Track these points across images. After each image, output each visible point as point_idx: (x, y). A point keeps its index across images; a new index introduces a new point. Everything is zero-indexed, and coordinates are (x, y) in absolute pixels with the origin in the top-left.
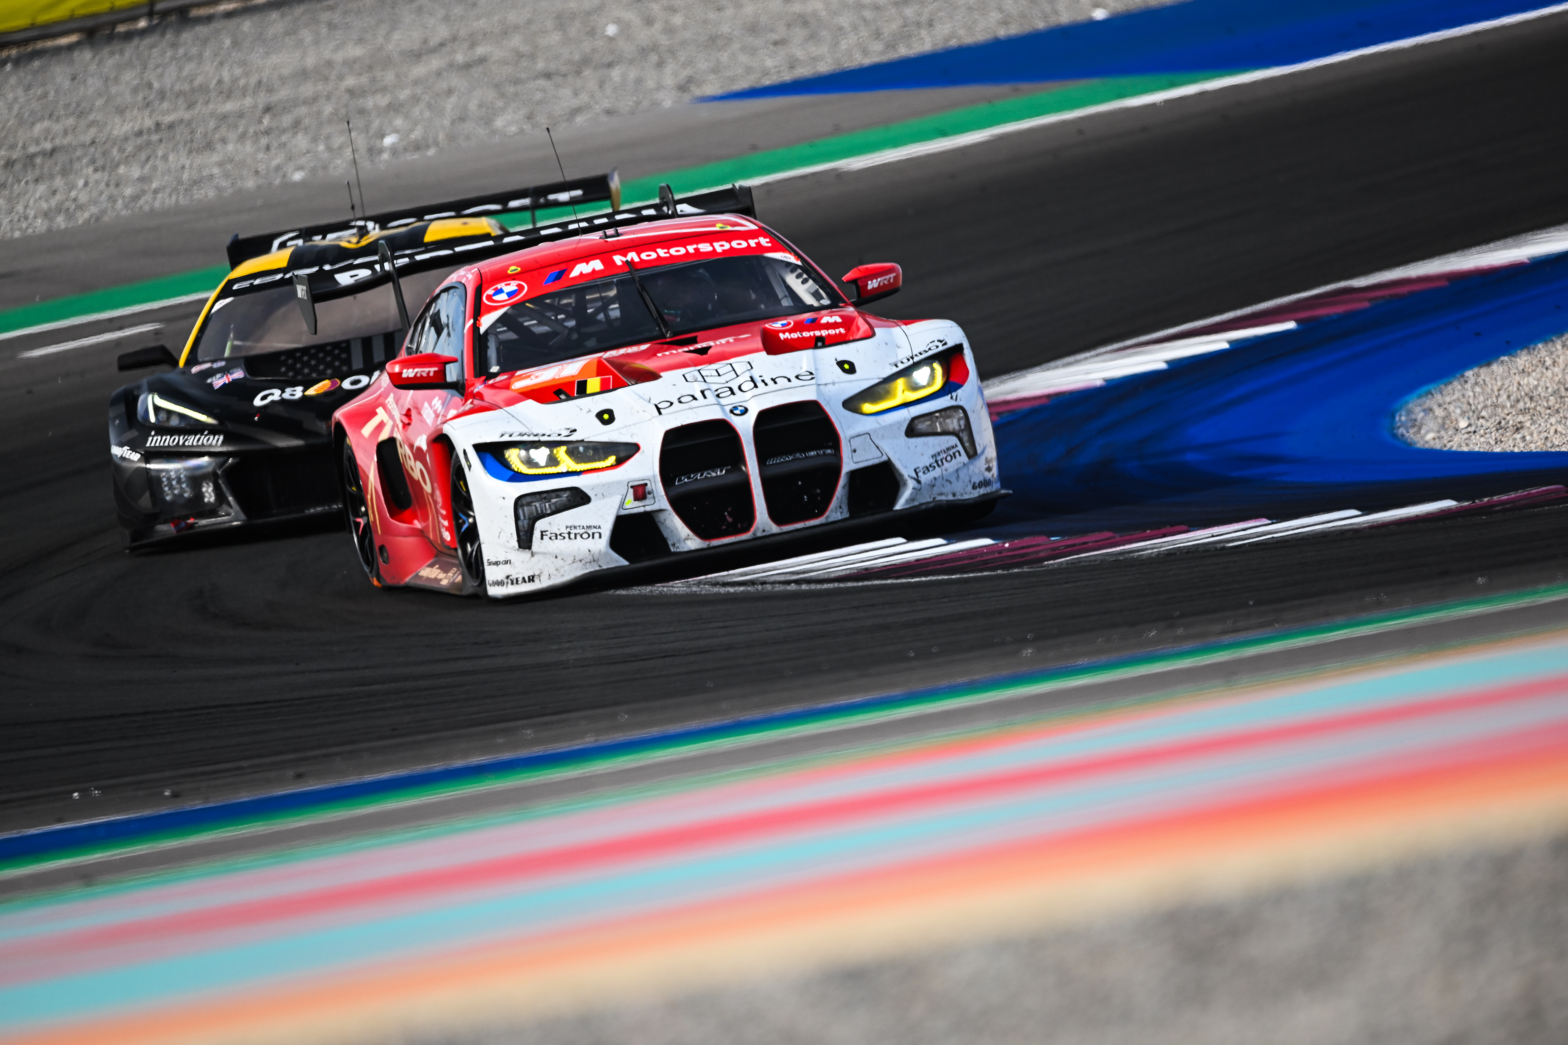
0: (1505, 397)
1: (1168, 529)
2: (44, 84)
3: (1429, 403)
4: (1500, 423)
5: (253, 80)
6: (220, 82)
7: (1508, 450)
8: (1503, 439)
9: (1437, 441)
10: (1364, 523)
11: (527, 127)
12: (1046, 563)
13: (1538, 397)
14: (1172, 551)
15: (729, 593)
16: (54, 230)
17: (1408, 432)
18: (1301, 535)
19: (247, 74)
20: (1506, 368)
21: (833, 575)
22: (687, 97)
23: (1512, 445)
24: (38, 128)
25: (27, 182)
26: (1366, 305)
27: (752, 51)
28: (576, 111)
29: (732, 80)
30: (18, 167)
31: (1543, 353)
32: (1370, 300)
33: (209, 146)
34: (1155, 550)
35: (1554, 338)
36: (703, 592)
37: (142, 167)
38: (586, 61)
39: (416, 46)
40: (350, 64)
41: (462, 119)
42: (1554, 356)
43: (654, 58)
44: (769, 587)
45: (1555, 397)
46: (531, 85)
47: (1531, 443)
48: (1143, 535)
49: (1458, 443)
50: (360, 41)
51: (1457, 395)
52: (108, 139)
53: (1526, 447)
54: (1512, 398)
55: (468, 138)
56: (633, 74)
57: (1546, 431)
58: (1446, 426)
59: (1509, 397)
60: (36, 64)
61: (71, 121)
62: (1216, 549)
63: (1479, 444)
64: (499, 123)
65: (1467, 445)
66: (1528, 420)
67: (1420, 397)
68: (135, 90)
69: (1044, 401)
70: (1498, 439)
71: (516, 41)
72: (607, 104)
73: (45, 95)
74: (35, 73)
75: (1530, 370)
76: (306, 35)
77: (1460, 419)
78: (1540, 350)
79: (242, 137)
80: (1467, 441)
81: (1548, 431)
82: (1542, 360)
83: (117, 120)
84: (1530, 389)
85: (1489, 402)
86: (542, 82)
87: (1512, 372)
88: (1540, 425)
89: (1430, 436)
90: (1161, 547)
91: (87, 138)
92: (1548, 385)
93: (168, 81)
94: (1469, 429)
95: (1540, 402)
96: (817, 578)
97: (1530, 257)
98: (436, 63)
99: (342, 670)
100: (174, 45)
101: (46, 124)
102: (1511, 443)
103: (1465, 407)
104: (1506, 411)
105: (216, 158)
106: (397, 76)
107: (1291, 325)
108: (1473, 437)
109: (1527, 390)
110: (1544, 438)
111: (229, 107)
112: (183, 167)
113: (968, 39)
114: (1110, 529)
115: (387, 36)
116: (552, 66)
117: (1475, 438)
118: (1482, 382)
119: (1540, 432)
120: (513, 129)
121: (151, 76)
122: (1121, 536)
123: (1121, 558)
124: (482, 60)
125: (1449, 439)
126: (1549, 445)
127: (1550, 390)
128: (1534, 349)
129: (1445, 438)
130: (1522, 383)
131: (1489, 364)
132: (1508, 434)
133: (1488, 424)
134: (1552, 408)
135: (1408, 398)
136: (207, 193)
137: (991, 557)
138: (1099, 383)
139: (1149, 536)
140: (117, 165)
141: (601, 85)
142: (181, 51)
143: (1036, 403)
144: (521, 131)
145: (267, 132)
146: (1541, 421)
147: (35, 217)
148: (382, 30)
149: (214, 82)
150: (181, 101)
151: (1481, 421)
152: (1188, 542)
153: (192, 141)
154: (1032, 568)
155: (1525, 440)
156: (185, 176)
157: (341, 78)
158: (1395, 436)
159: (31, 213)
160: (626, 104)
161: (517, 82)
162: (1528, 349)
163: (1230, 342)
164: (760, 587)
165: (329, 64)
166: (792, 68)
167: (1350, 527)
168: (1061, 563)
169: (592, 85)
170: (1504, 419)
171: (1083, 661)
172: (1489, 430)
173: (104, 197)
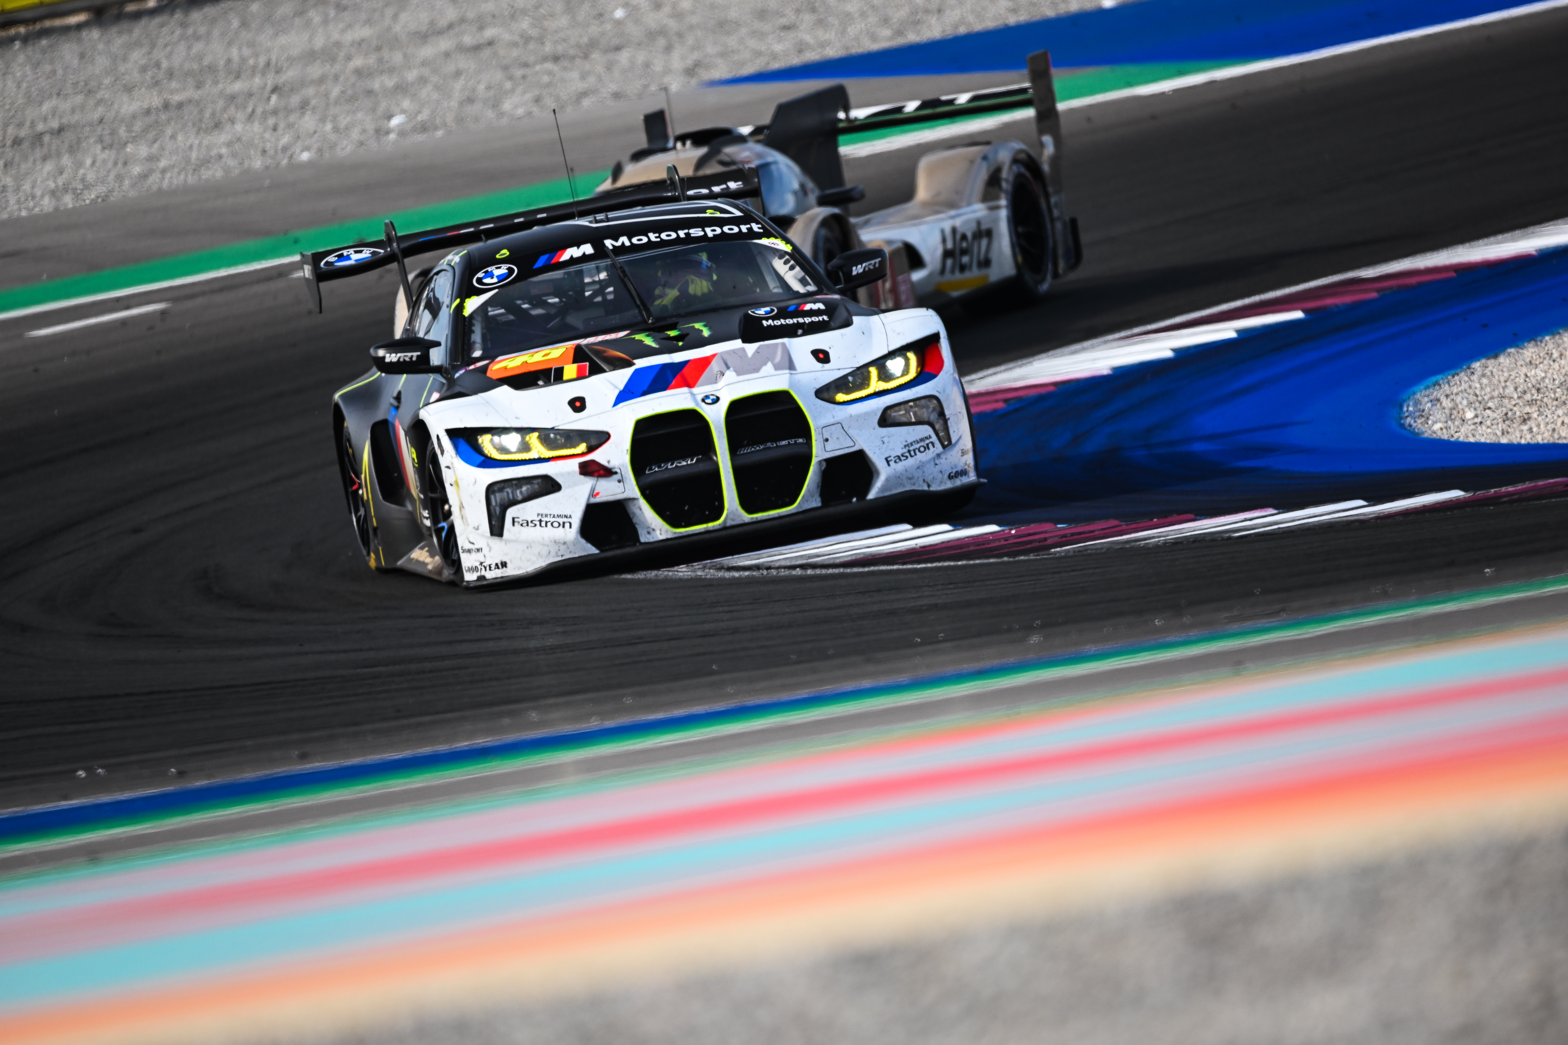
0: (1512, 389)
1: (1175, 517)
2: (52, 62)
3: (1436, 393)
4: (1506, 414)
5: (262, 61)
6: (229, 61)
7: (1515, 442)
8: (1510, 430)
9: (1444, 430)
10: (1371, 513)
11: (535, 110)
12: (1053, 550)
13: (1545, 389)
14: (1179, 540)
15: (734, 578)
16: (62, 208)
17: (1415, 422)
18: (1307, 525)
19: (256, 55)
20: (1513, 360)
21: (838, 561)
22: (694, 82)
23: (1519, 436)
24: (46, 107)
25: (35, 161)
26: (1374, 295)
27: (760, 35)
28: (584, 94)
29: (743, 64)
30: (26, 145)
31: (1550, 346)
32: (1378, 291)
33: (217, 126)
34: (1162, 539)
35: (1561, 331)
36: (709, 577)
37: (150, 147)
38: (593, 44)
39: (424, 28)
40: (359, 44)
41: (470, 100)
42: (1560, 349)
43: (661, 42)
44: (774, 572)
45: (1561, 389)
46: (538, 68)
47: (1538, 434)
48: (1150, 523)
49: (1465, 434)
50: (369, 22)
51: (1464, 386)
52: (115, 118)
53: (1533, 439)
54: (1519, 390)
55: (477, 119)
56: (641, 57)
57: (1553, 422)
58: (1453, 417)
59: (1516, 389)
60: (44, 42)
61: (79, 99)
62: (1223, 539)
63: (1485, 435)
64: (507, 106)
65: (1474, 436)
66: (1536, 411)
67: (1428, 387)
68: (143, 69)
69: (1051, 388)
70: (1505, 430)
71: (525, 24)
72: (613, 87)
73: (54, 72)
74: (44, 52)
75: (1538, 362)
76: (315, 16)
77: (1466, 410)
78: (1547, 342)
79: (251, 116)
80: (1473, 432)
81: (1555, 422)
82: (1550, 352)
83: (125, 98)
84: (1537, 380)
85: (1496, 394)
86: (549, 66)
87: (1519, 363)
88: (1547, 416)
89: (1437, 427)
90: (1167, 536)
91: (96, 116)
92: (1555, 376)
93: (176, 61)
94: (1476, 420)
95: (1547, 394)
96: (822, 563)
97: (1538, 248)
98: (445, 44)
99: (345, 651)
100: (184, 25)
101: (54, 102)
102: (1518, 434)
103: (1472, 398)
104: (1514, 403)
105: (223, 137)
106: (405, 56)
107: (1298, 315)
108: (1479, 428)
109: (1534, 381)
110: (1551, 429)
111: (237, 86)
112: (191, 147)
113: (978, 26)
114: (1116, 517)
115: (395, 17)
116: (560, 49)
117: (1481, 429)
118: (1489, 373)
119: (1547, 423)
120: (520, 111)
121: (159, 54)
122: (1127, 525)
123: (1128, 546)
124: (490, 43)
125: (1455, 430)
126: (1556, 436)
127: (1557, 382)
128: (1541, 342)
129: (1452, 428)
130: (1529, 375)
131: (1496, 357)
132: (1514, 425)
133: (1495, 415)
134: (1559, 400)
135: (1416, 388)
136: (214, 173)
137: (997, 544)
138: (1106, 372)
139: (1156, 525)
140: (126, 144)
141: (609, 67)
142: (190, 31)
143: (1043, 391)
144: (529, 114)
145: (275, 112)
146: (1548, 413)
147: (42, 196)
148: (389, 12)
149: (222, 62)
150: (190, 80)
151: (1487, 411)
152: (1194, 531)
153: (201, 120)
154: (1039, 555)
155: (1532, 432)
156: (194, 155)
157: (349, 58)
158: (1402, 426)
159: (38, 193)
160: (634, 87)
161: (526, 65)
162: (1536, 341)
163: (1238, 331)
164: (765, 572)
165: (338, 44)
166: (800, 51)
167: (1357, 518)
168: (1068, 550)
169: (600, 69)
170: (1511, 410)
171: (1091, 648)
172: (1495, 421)
173: (112, 176)
